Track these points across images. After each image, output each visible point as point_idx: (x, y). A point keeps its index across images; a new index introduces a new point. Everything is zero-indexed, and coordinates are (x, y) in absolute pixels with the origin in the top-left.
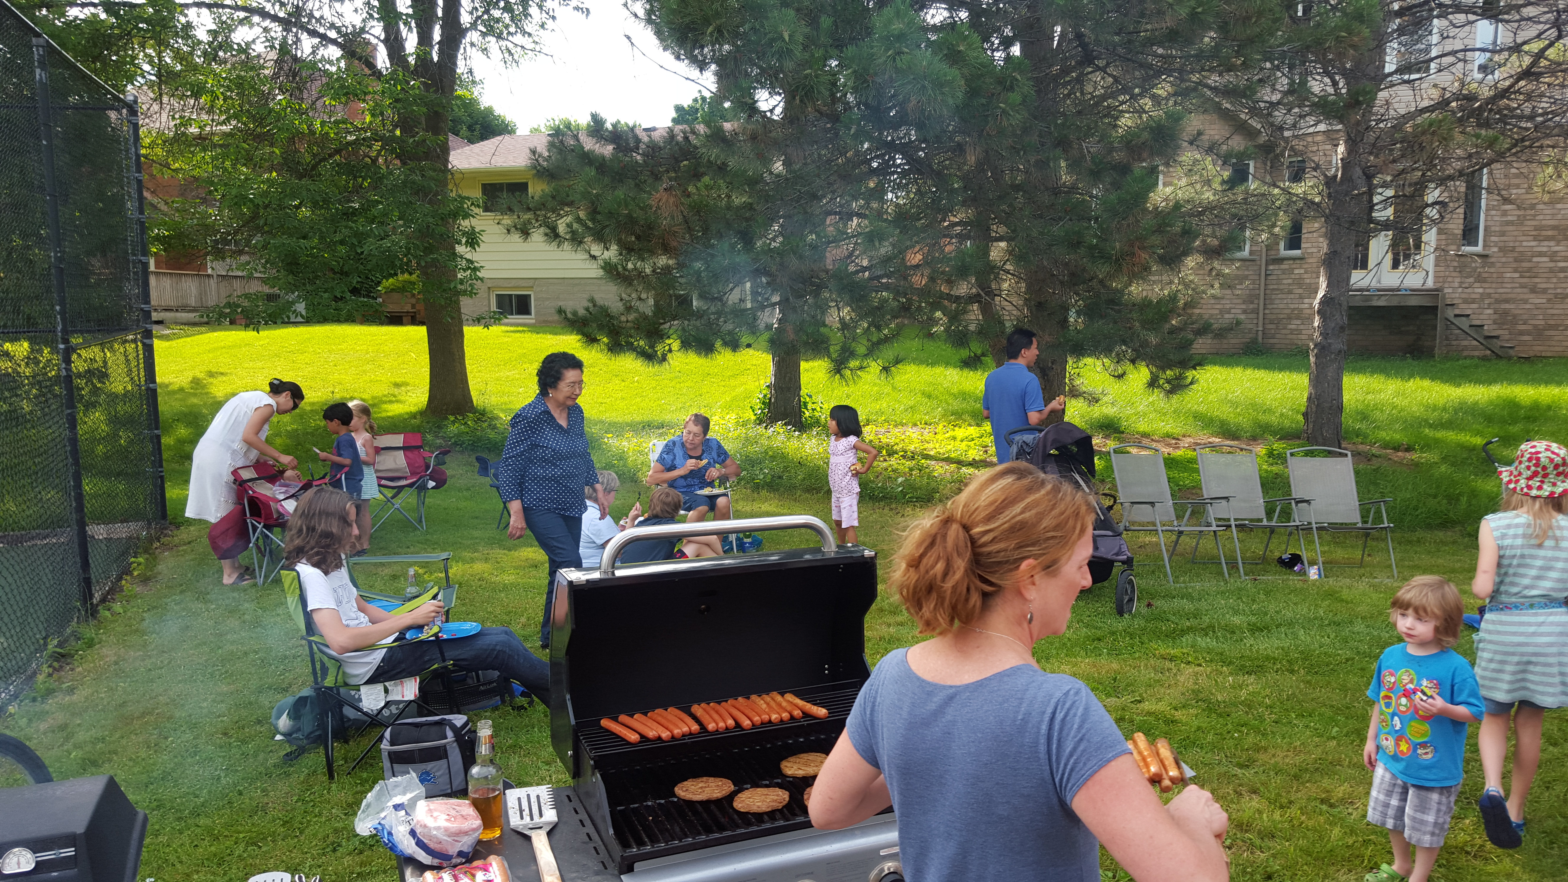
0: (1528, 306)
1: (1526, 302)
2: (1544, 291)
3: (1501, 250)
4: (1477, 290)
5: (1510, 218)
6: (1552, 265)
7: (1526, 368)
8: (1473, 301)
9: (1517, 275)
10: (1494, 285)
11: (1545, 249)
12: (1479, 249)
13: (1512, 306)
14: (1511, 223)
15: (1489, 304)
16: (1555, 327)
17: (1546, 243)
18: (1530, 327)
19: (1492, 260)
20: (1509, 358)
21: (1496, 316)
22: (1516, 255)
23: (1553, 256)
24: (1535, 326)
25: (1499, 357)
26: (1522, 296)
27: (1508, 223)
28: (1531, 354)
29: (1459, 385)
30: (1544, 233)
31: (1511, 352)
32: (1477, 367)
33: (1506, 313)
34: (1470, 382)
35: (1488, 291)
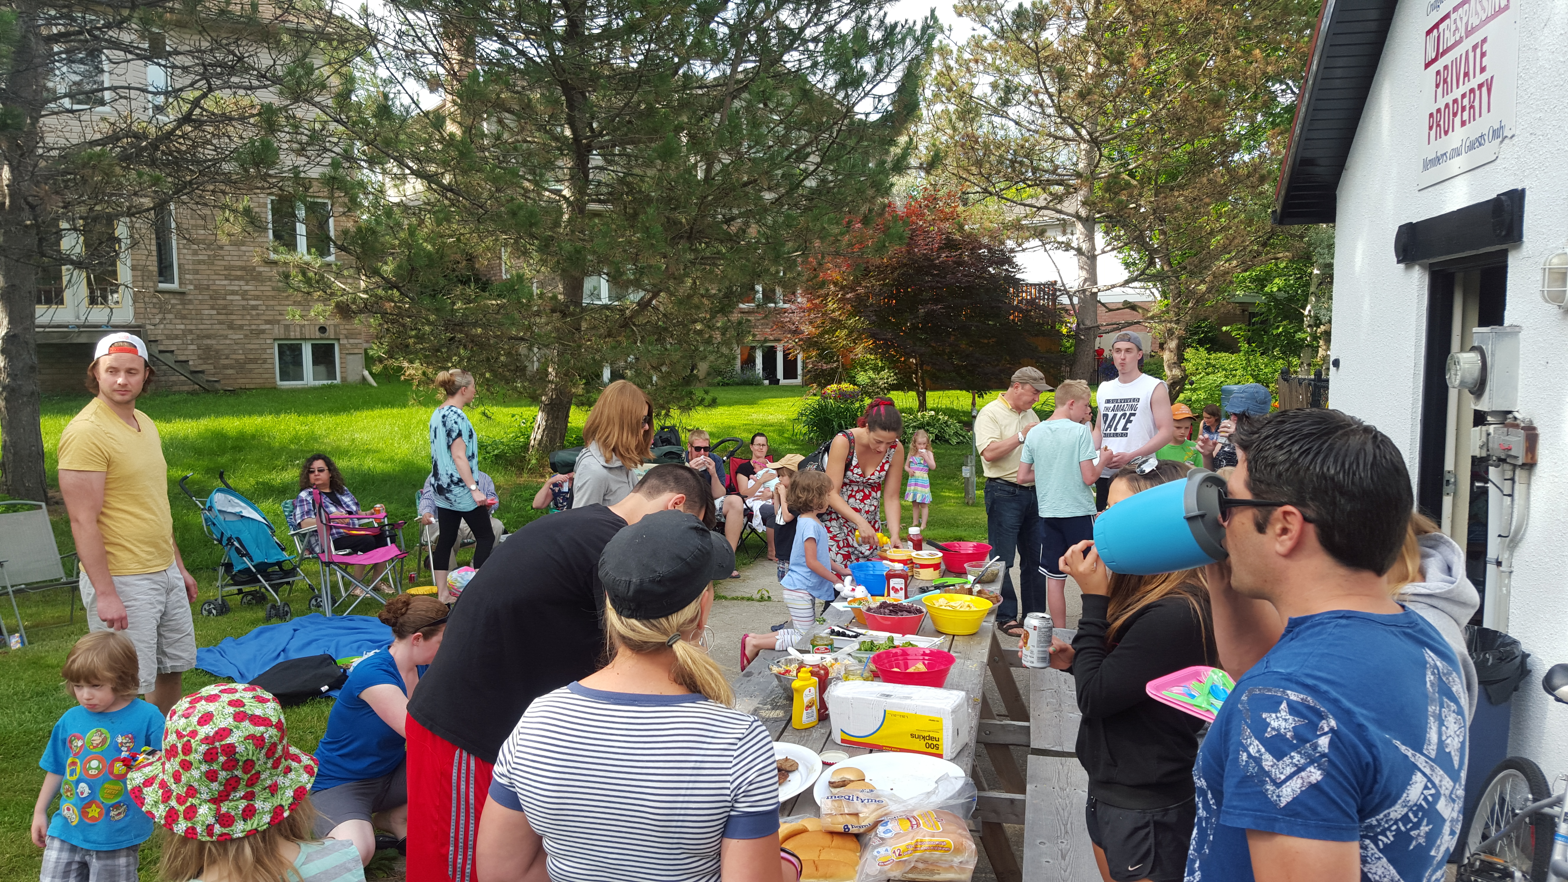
0: (228, 342)
1: (226, 337)
2: (241, 327)
3: (196, 287)
4: (178, 327)
5: (201, 257)
6: (244, 303)
7: (232, 400)
8: (176, 337)
9: (215, 312)
10: (194, 322)
11: (236, 288)
12: (175, 286)
13: (214, 342)
14: (203, 262)
15: (192, 340)
16: (254, 361)
17: (237, 282)
18: (233, 362)
19: (190, 297)
20: (216, 392)
21: (200, 352)
22: (211, 293)
23: (244, 295)
24: (237, 360)
25: (207, 391)
26: (221, 332)
27: (200, 262)
28: (237, 386)
29: (169, 421)
30: (233, 273)
31: (217, 385)
32: (185, 401)
33: (208, 348)
34: (180, 417)
35: (189, 327)
